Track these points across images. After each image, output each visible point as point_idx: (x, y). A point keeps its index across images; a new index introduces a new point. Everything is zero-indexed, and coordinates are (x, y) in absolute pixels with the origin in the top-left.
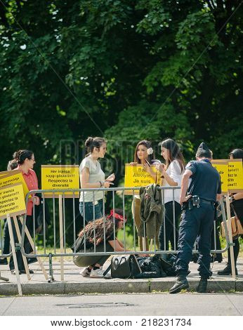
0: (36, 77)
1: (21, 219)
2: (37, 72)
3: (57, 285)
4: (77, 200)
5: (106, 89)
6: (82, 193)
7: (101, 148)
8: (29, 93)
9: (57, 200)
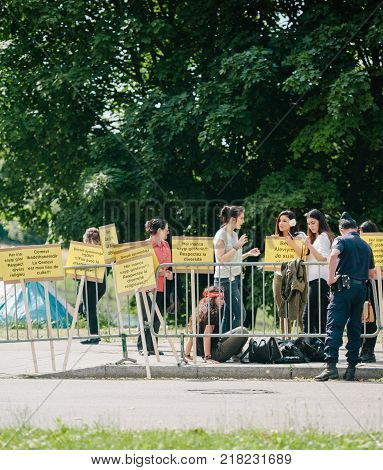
0: (170, 139)
1: (151, 295)
2: (172, 134)
3: (189, 369)
4: (212, 276)
5: (247, 154)
6: (217, 268)
7: (239, 219)
8: (163, 156)
9: (189, 275)
